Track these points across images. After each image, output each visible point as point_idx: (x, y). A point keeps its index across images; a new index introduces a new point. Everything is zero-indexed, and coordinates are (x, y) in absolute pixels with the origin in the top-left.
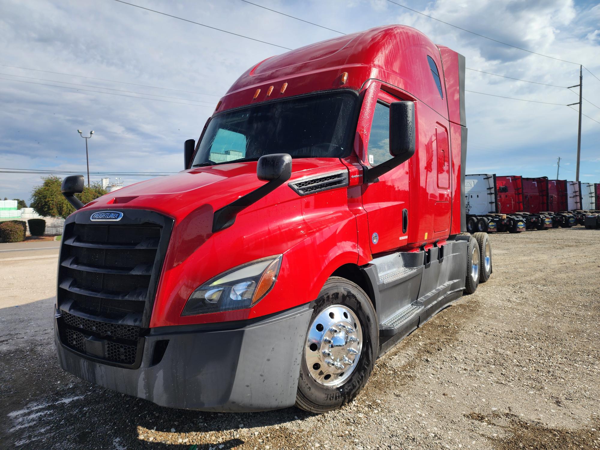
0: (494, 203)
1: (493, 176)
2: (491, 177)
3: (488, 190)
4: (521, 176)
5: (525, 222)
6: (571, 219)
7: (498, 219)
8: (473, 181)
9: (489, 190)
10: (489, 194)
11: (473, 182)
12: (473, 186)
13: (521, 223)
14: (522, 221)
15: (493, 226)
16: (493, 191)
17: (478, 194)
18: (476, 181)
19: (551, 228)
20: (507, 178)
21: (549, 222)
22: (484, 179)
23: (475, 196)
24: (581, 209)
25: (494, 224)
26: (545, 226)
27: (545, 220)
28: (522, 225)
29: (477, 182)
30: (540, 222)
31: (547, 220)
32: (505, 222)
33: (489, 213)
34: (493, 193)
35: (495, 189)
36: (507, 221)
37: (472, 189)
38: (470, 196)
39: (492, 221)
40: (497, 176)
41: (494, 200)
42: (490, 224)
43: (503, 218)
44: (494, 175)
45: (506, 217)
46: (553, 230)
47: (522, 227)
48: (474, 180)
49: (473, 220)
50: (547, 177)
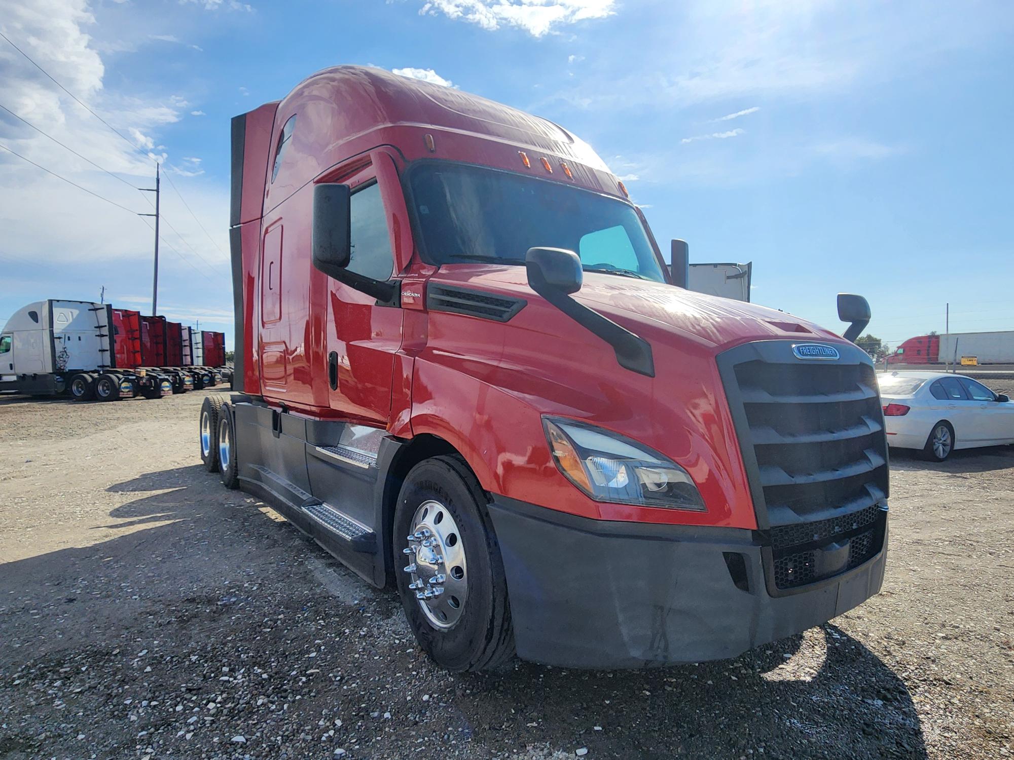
0: (107, 350)
1: (105, 307)
2: (103, 308)
3: (96, 329)
4: (139, 312)
5: (171, 381)
6: (205, 378)
7: (134, 377)
8: (71, 312)
9: (98, 329)
10: (98, 336)
11: (70, 314)
12: (71, 320)
13: (166, 384)
14: (167, 380)
15: (126, 388)
16: (105, 331)
17: (79, 335)
18: (76, 312)
19: (193, 390)
20: (116, 312)
21: (189, 381)
22: (90, 310)
23: (74, 338)
24: (192, 364)
25: (128, 386)
26: (185, 387)
27: (184, 378)
28: (167, 387)
29: (78, 315)
30: (178, 381)
31: (187, 379)
32: (144, 381)
33: (98, 366)
34: (107, 336)
35: (109, 329)
36: (147, 380)
37: (69, 326)
38: (67, 338)
39: (126, 380)
40: (113, 307)
41: (107, 347)
42: (123, 385)
43: (141, 376)
44: (109, 307)
45: (145, 375)
46: (194, 392)
47: (168, 389)
48: (73, 311)
49: (85, 379)
50: (164, 317)
